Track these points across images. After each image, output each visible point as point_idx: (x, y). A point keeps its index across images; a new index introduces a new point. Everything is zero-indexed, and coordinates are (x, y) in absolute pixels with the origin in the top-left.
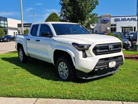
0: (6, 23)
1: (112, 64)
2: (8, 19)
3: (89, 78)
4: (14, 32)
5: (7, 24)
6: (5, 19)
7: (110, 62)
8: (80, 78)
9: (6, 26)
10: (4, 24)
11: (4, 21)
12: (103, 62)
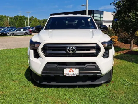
0: (102, 16)
1: (70, 71)
2: (105, 12)
3: (44, 83)
4: (109, 25)
5: (103, 18)
6: (102, 13)
7: (66, 68)
8: (35, 80)
9: (102, 19)
10: (100, 17)
11: (100, 14)
12: (55, 67)
